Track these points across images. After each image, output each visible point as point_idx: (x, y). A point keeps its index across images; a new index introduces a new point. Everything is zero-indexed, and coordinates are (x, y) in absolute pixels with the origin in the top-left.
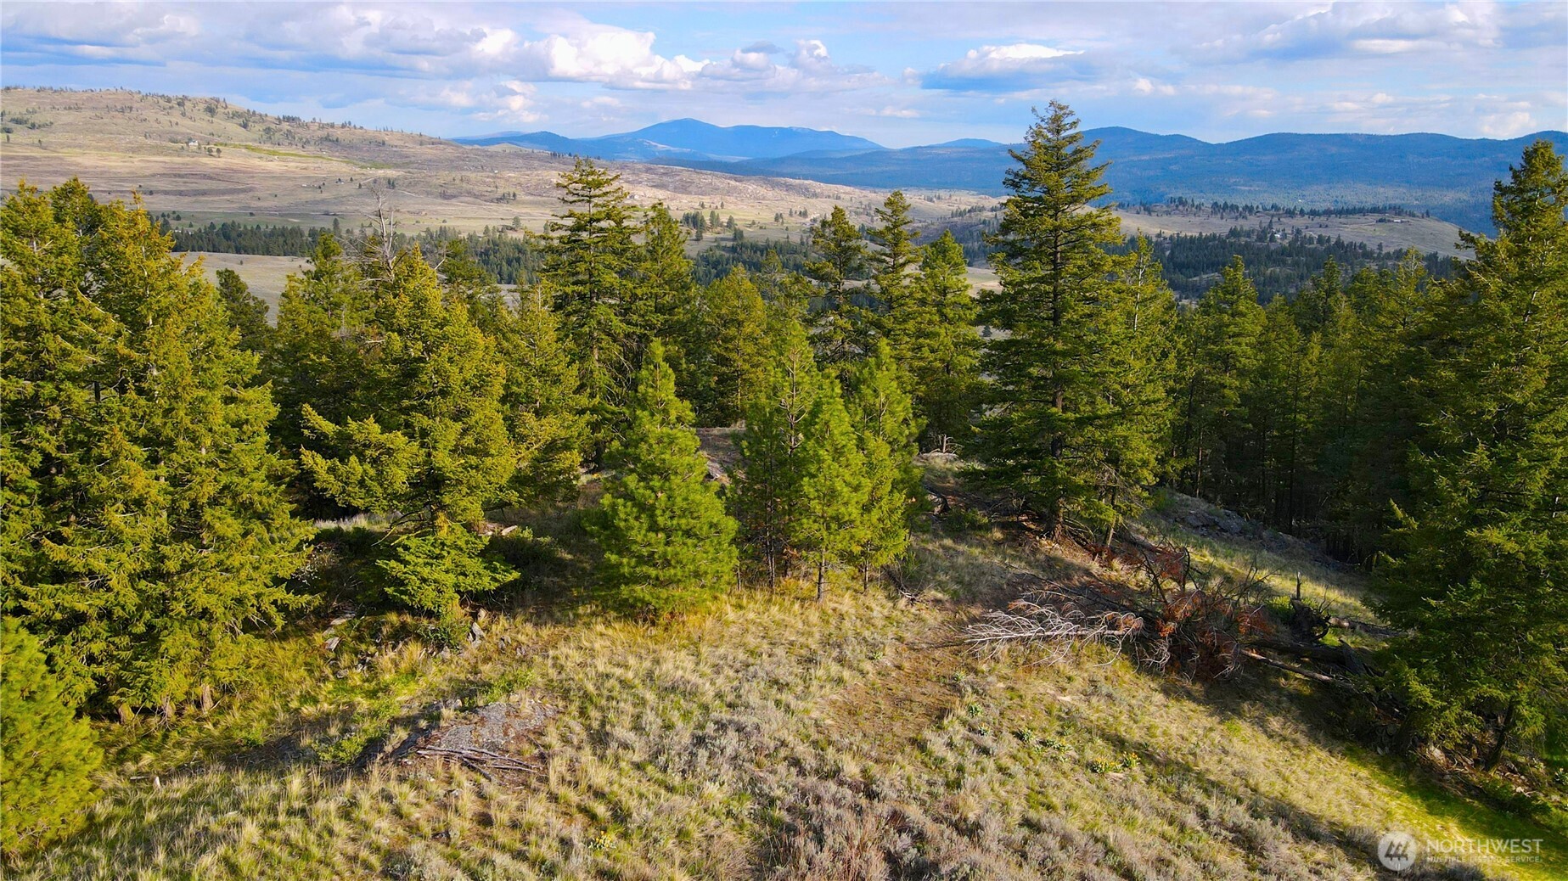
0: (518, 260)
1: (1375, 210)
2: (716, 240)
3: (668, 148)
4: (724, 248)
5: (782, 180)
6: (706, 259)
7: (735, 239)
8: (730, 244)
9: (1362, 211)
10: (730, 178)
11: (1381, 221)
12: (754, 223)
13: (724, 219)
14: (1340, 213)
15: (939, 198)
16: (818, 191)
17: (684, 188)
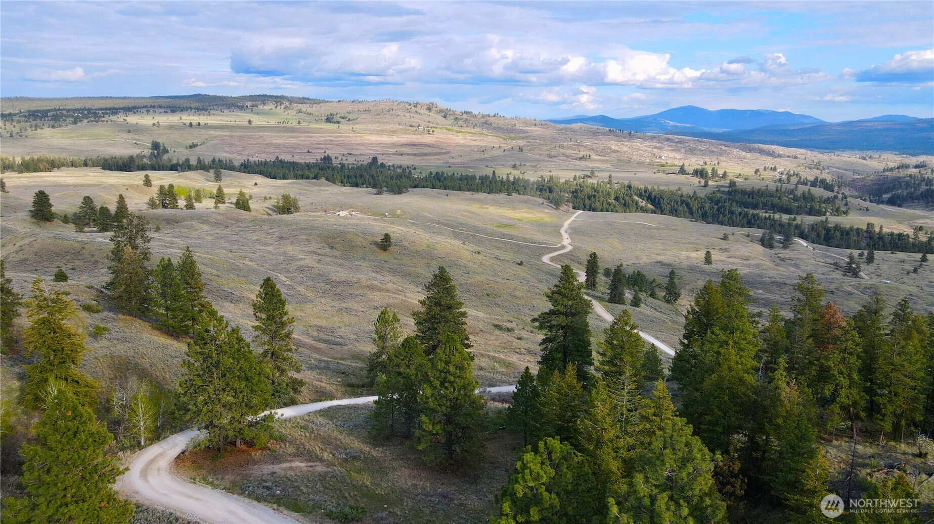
0: (594, 196)
2: (717, 187)
3: (676, 124)
4: (723, 192)
5: (757, 146)
6: (711, 199)
7: (730, 187)
8: (726, 189)
10: (721, 145)
12: (740, 175)
13: (720, 172)
16: (781, 153)
17: (692, 151)
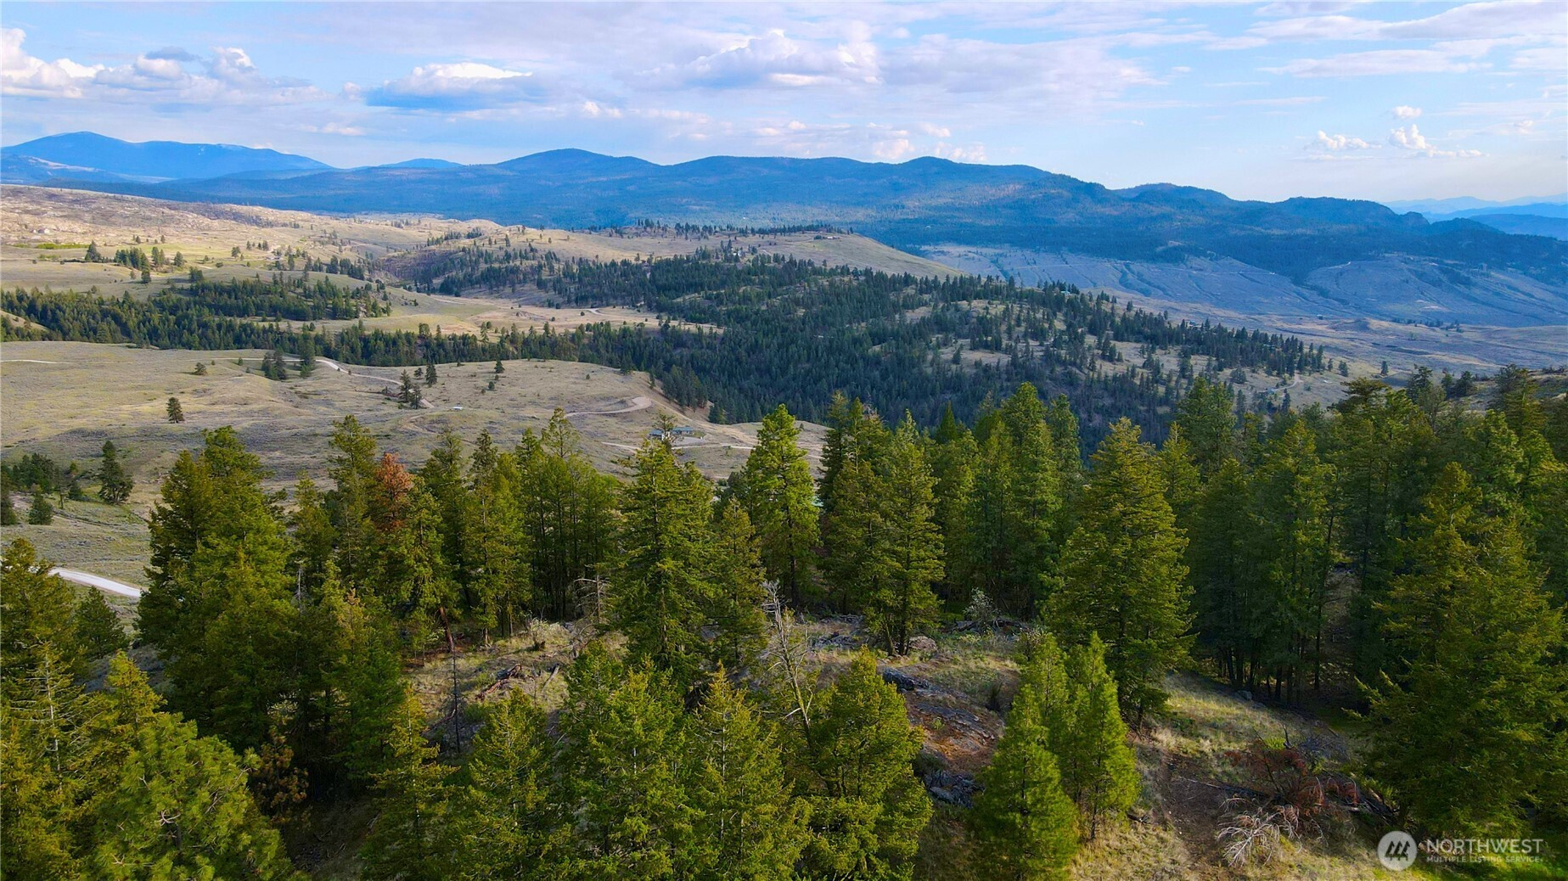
1: (810, 228)
2: (169, 282)
3: (62, 166)
4: (181, 291)
5: (227, 207)
6: (160, 305)
7: (192, 280)
8: (187, 286)
9: (799, 229)
10: (162, 206)
11: (817, 238)
12: (207, 259)
13: (170, 255)
14: (783, 231)
15: (407, 224)
16: (271, 218)
17: (106, 218)
